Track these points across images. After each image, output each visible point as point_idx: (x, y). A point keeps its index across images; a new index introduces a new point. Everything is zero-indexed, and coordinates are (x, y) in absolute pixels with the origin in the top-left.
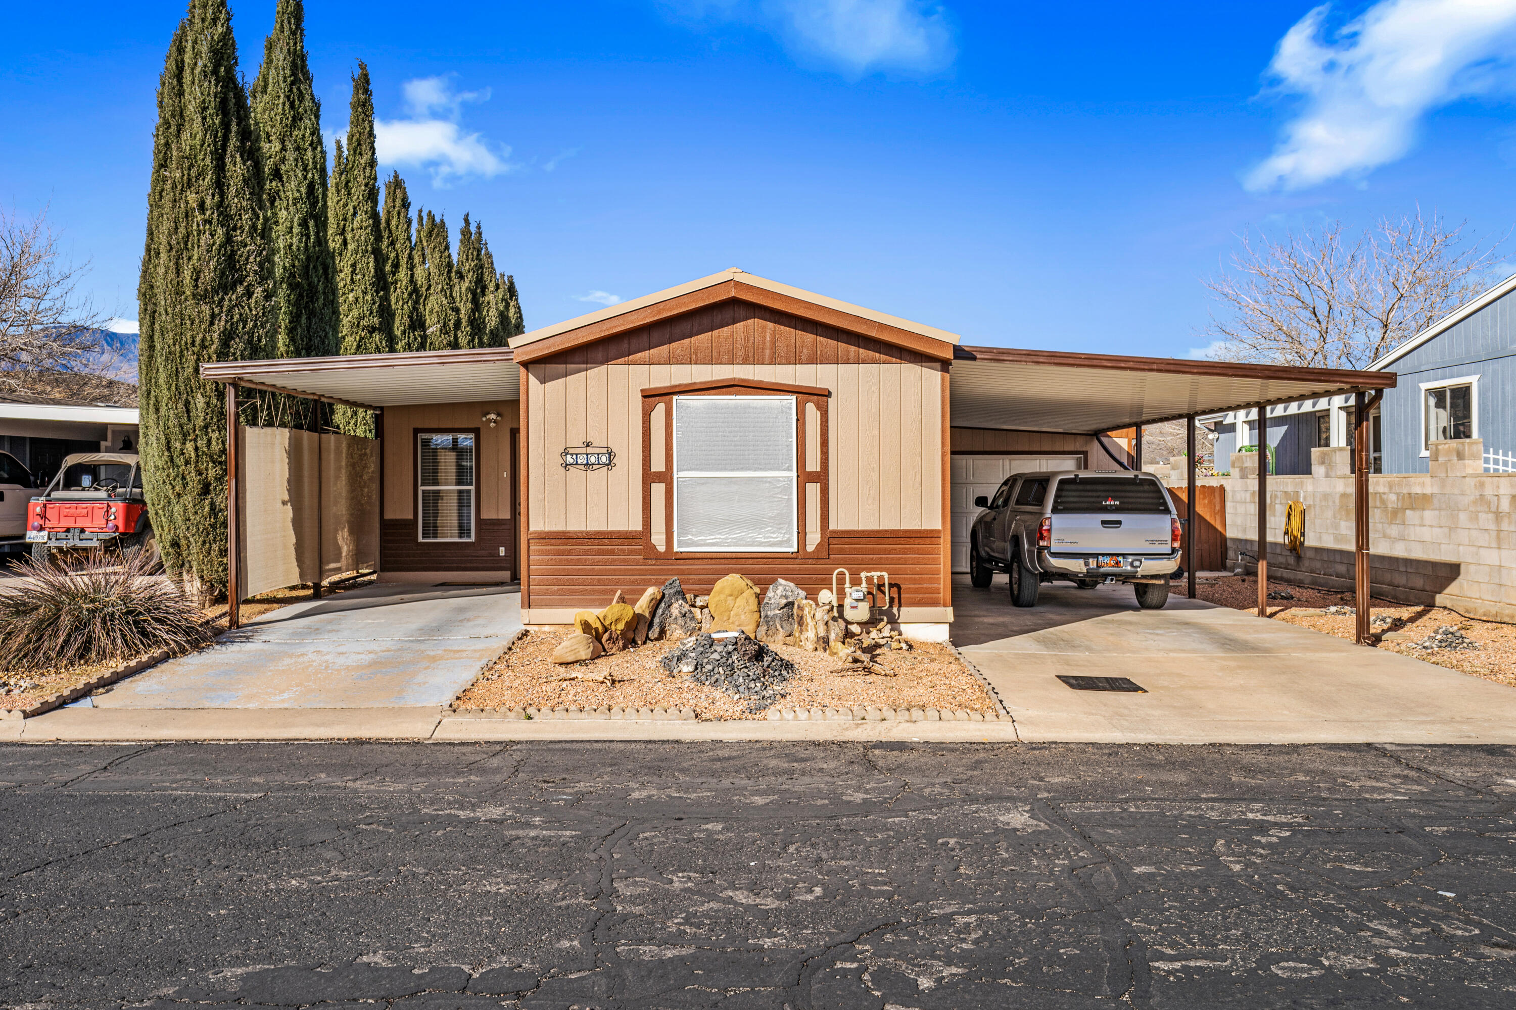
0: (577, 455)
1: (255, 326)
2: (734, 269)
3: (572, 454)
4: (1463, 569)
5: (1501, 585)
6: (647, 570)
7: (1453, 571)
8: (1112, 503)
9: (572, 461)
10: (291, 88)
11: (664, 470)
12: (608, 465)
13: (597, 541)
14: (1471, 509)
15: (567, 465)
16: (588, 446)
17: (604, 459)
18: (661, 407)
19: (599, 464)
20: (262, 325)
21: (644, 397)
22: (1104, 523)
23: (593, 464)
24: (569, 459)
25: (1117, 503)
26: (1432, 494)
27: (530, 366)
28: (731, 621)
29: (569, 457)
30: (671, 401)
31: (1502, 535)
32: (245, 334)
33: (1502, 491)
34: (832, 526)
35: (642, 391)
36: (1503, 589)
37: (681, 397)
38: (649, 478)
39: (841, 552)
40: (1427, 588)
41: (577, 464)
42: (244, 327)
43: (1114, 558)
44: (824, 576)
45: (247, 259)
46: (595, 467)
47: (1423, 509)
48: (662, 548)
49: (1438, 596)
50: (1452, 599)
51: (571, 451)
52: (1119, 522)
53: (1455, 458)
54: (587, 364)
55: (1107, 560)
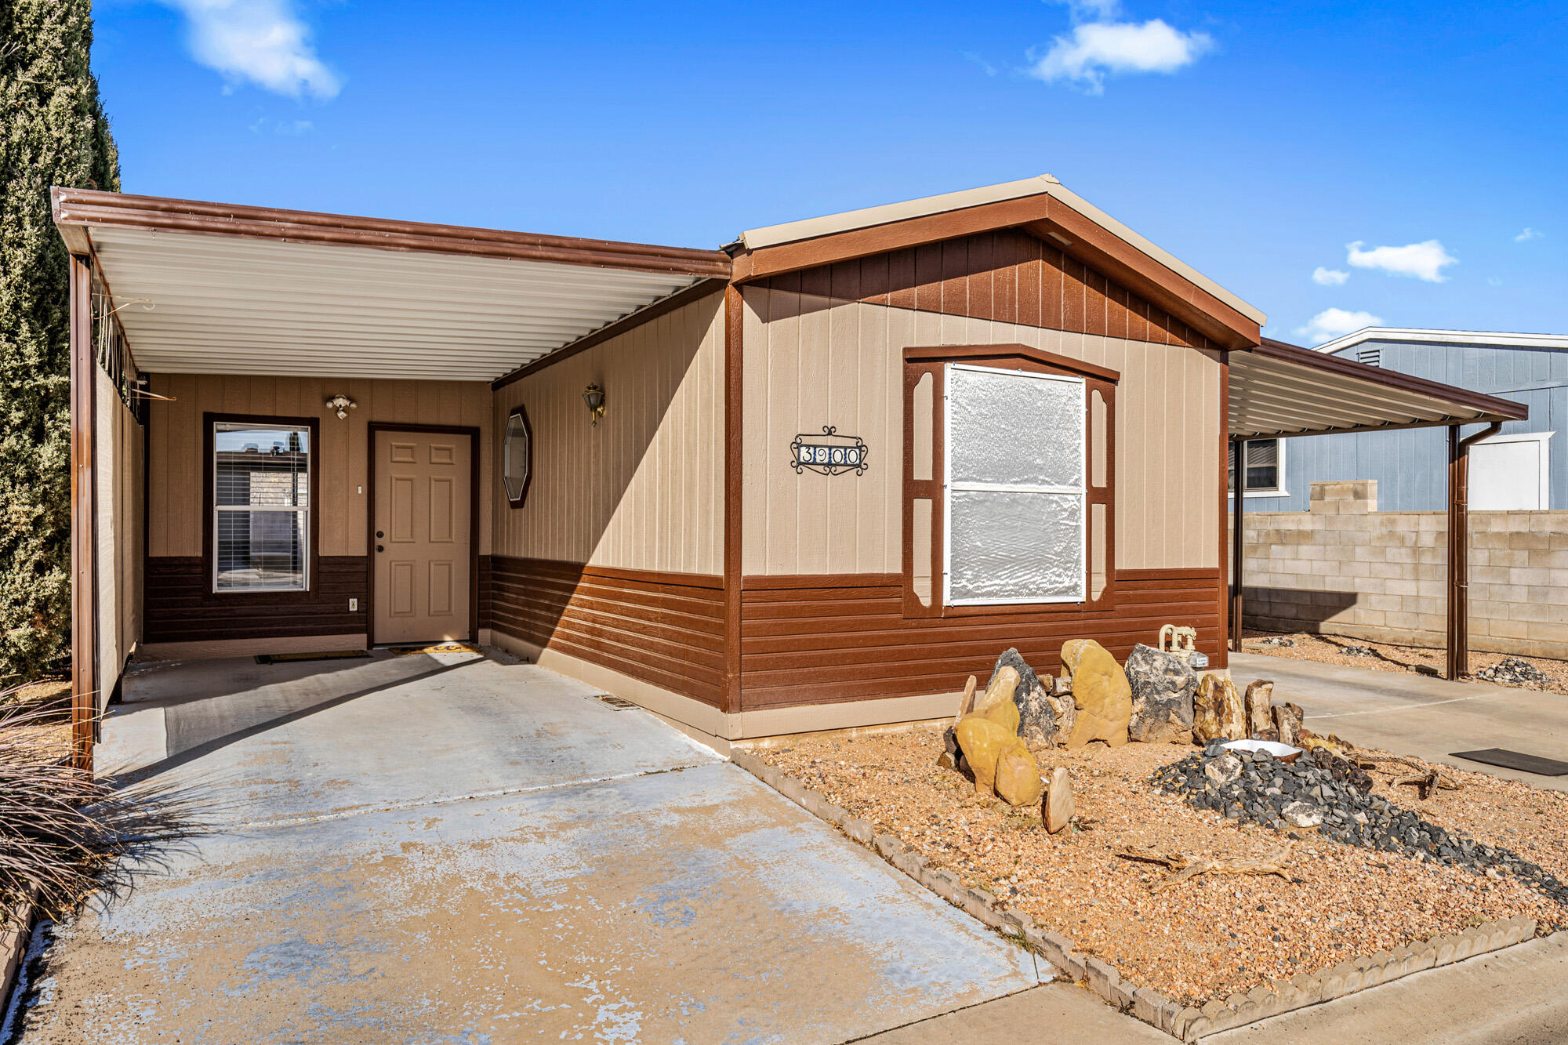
0: (815, 447)
1: (57, 162)
2: (1048, 177)
3: (808, 446)
4: (1360, 598)
5: (1418, 614)
6: (907, 636)
7: (1348, 600)
9: (807, 457)
11: (931, 479)
12: (859, 466)
13: (839, 591)
14: (1373, 544)
15: (800, 463)
16: (830, 434)
17: (853, 457)
18: (927, 379)
19: (845, 464)
20: (69, 164)
21: (908, 360)
23: (837, 464)
24: (804, 454)
26: (1312, 531)
27: (746, 289)
28: (1104, 713)
29: (803, 450)
30: (942, 370)
31: (1421, 568)
32: (35, 173)
33: (1423, 528)
34: (1121, 564)
35: (906, 350)
36: (1421, 617)
37: (958, 366)
38: (912, 489)
39: (1127, 600)
40: (1302, 617)
41: (814, 463)
42: (33, 160)
44: (1110, 635)
45: (39, 20)
46: (840, 469)
47: (1298, 545)
48: (926, 601)
49: (1322, 624)
50: (1343, 627)
51: (806, 440)
53: (1352, 498)
54: (831, 296)
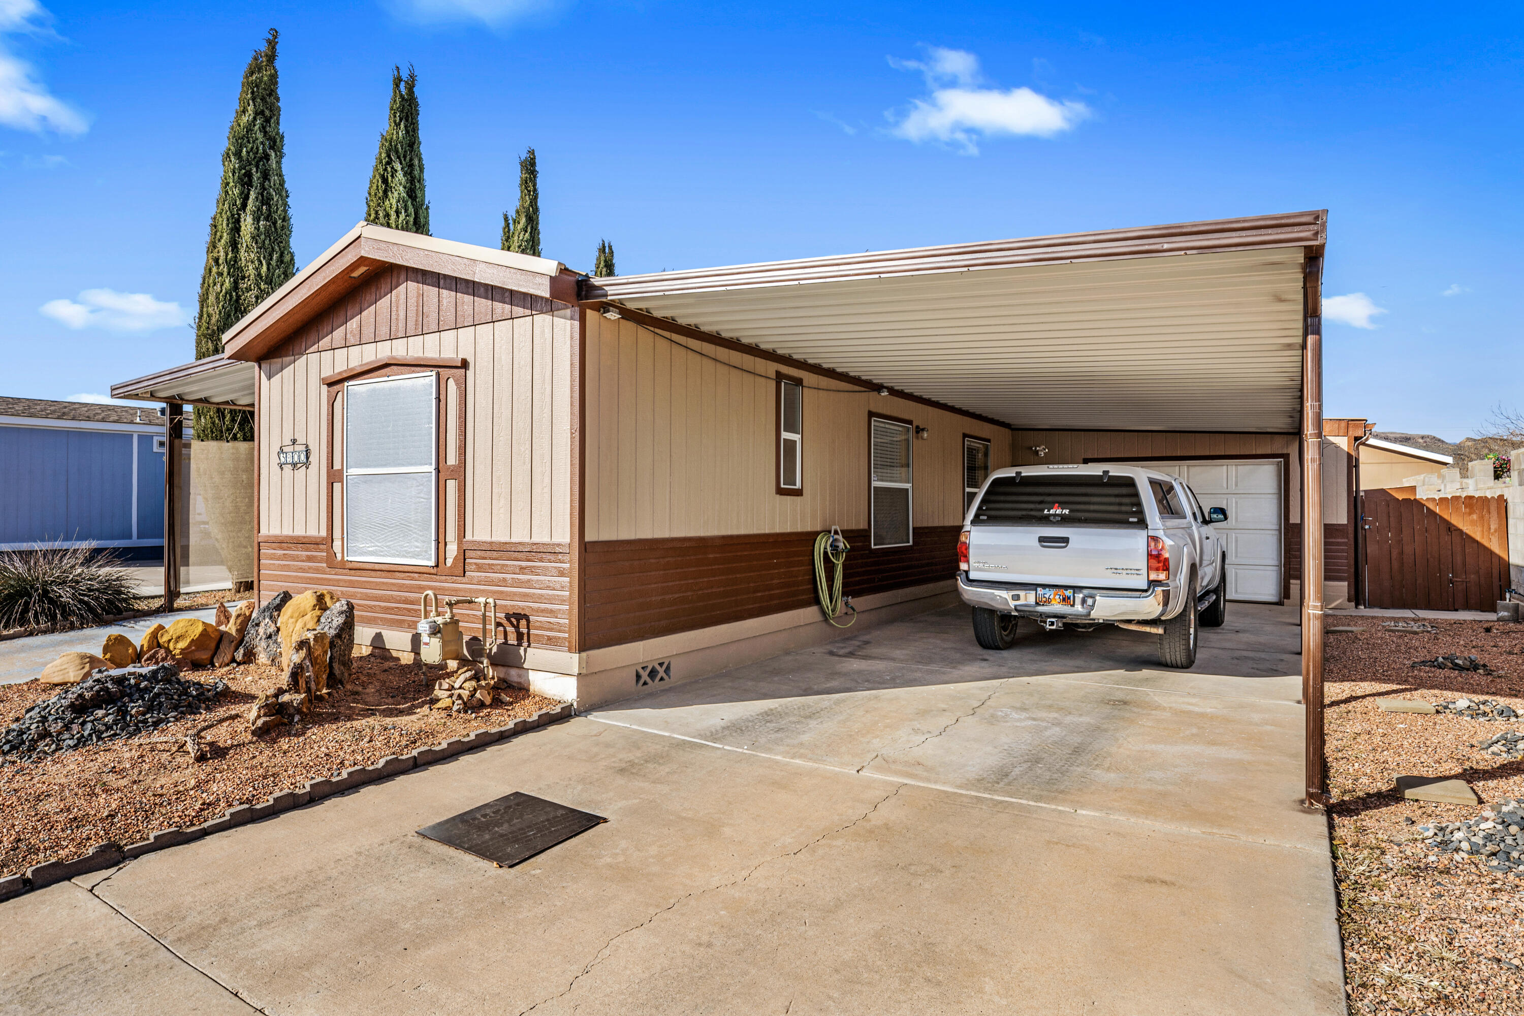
6: (330, 580)
8: (1059, 511)
10: (386, 168)
11: (341, 468)
13: (299, 546)
18: (340, 397)
21: (328, 386)
22: (1042, 540)
25: (1066, 511)
30: (344, 388)
34: (467, 536)
35: (323, 379)
37: (351, 383)
38: (332, 477)
39: (480, 568)
43: (1061, 592)
48: (339, 556)
52: (1066, 540)
54: (294, 355)
55: (1049, 593)
